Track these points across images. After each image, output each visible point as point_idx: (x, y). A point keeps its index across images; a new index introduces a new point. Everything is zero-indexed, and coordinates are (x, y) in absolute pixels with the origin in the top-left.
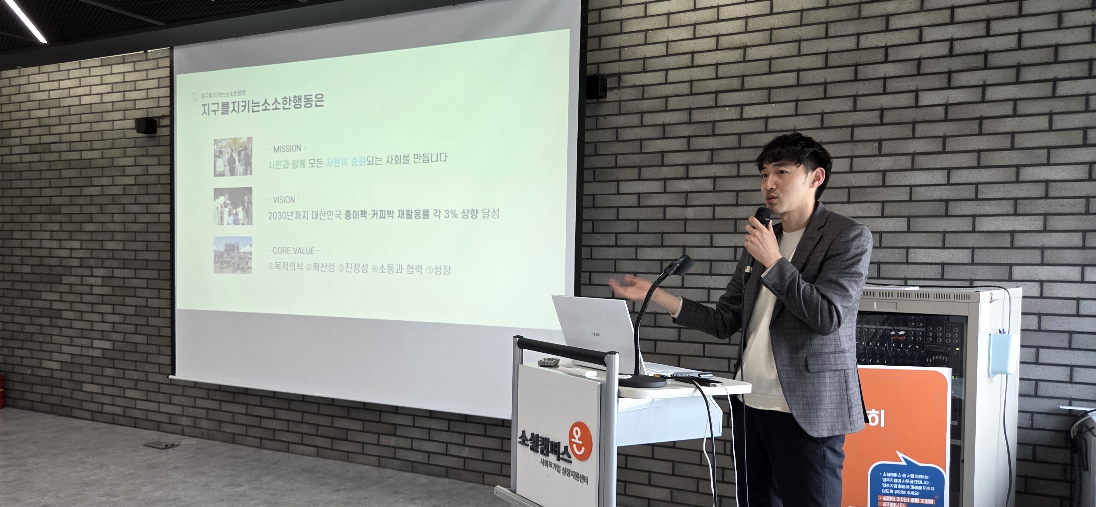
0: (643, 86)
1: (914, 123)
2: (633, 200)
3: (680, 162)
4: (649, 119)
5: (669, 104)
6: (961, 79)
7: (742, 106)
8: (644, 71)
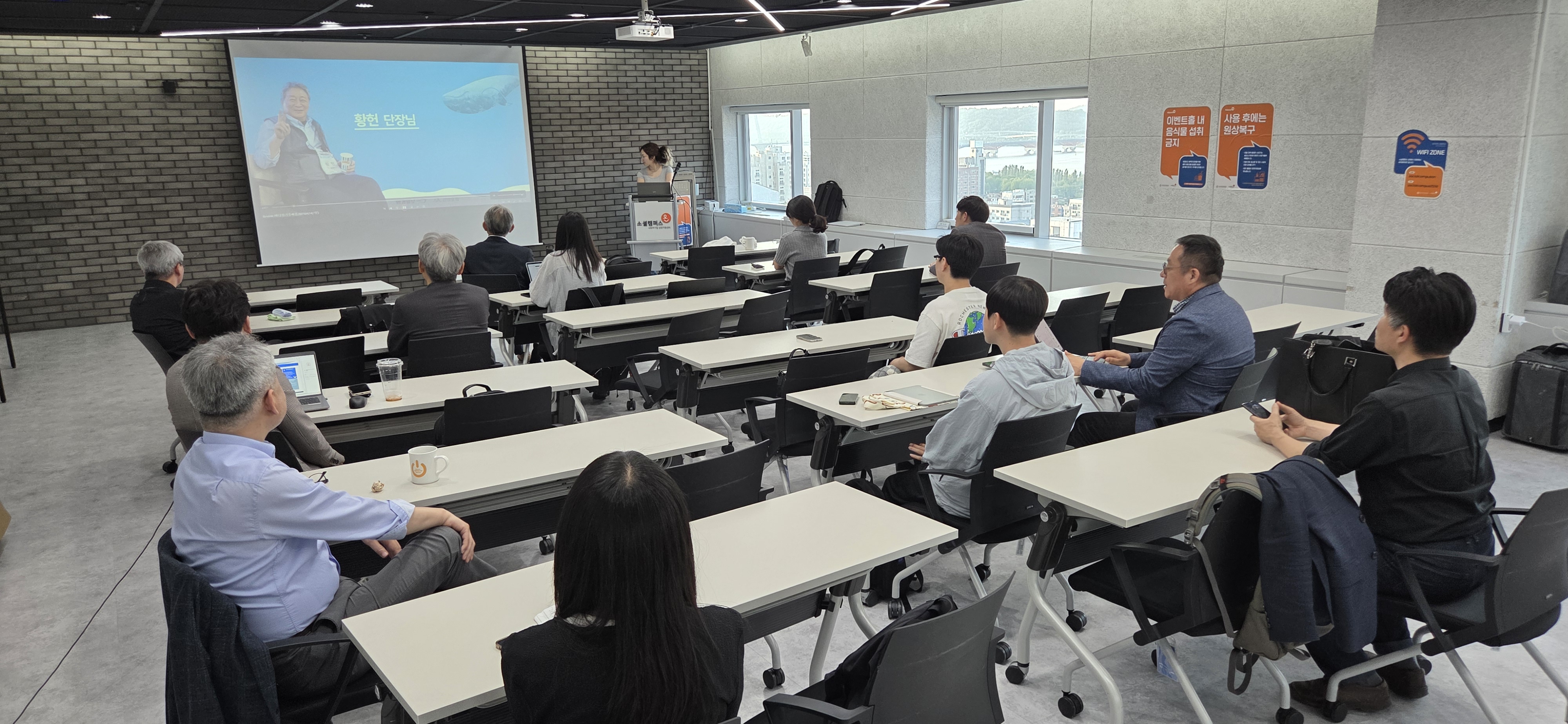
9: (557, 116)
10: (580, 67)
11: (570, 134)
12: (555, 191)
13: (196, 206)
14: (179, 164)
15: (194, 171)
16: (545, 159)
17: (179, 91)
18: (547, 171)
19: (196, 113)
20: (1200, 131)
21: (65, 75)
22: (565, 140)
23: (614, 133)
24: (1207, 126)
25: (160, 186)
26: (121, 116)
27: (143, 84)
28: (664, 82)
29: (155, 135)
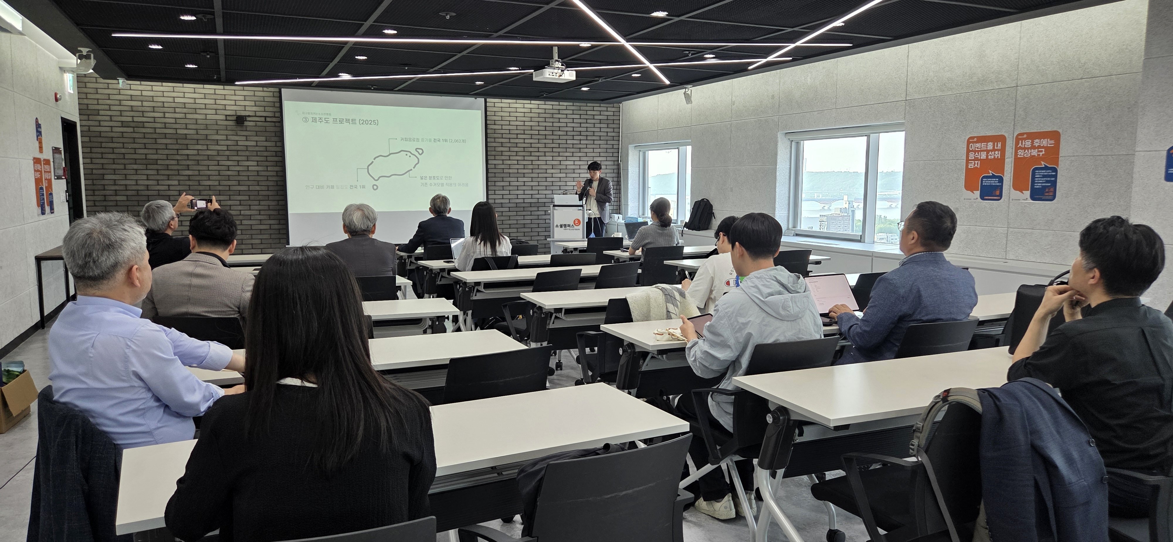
9: (507, 149)
10: (526, 115)
11: (516, 162)
12: (502, 203)
13: (250, 203)
14: (241, 173)
15: (251, 178)
16: (496, 179)
17: (246, 123)
18: (496, 188)
19: (257, 138)
20: (998, 155)
21: (172, 110)
22: (512, 167)
23: (548, 163)
24: (1003, 151)
25: (227, 188)
26: (207, 139)
27: (223, 117)
28: (587, 127)
29: (227, 153)
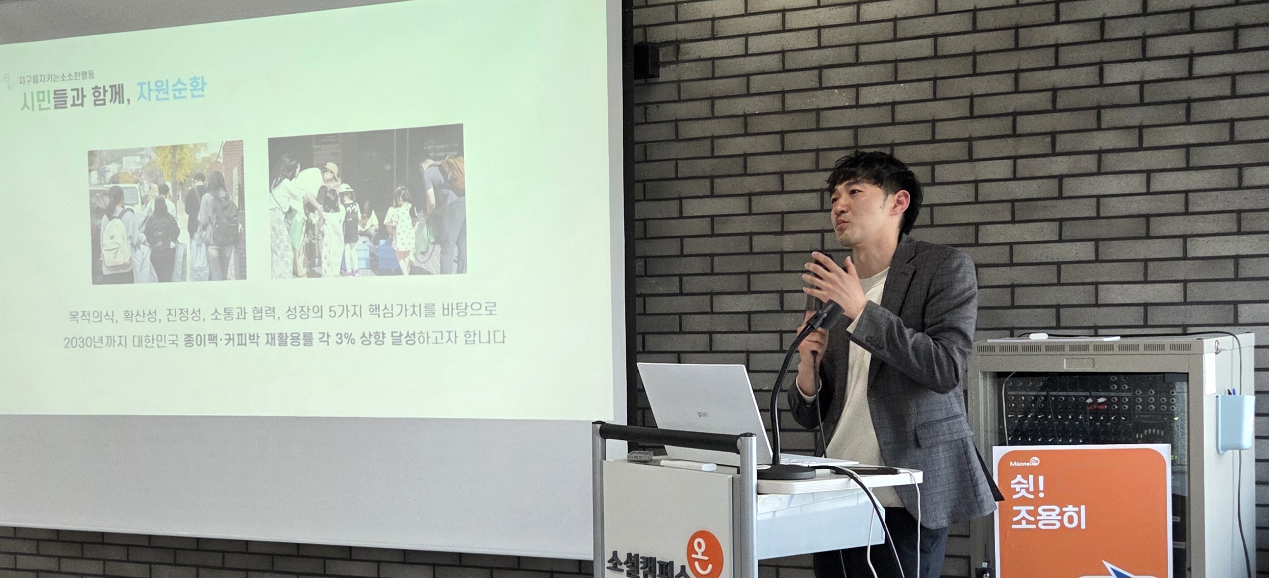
0: (713, 59)
1: (1099, 108)
2: (703, 226)
3: (772, 170)
4: (722, 107)
5: (751, 85)
6: (1159, 46)
7: (857, 87)
8: (714, 37)
